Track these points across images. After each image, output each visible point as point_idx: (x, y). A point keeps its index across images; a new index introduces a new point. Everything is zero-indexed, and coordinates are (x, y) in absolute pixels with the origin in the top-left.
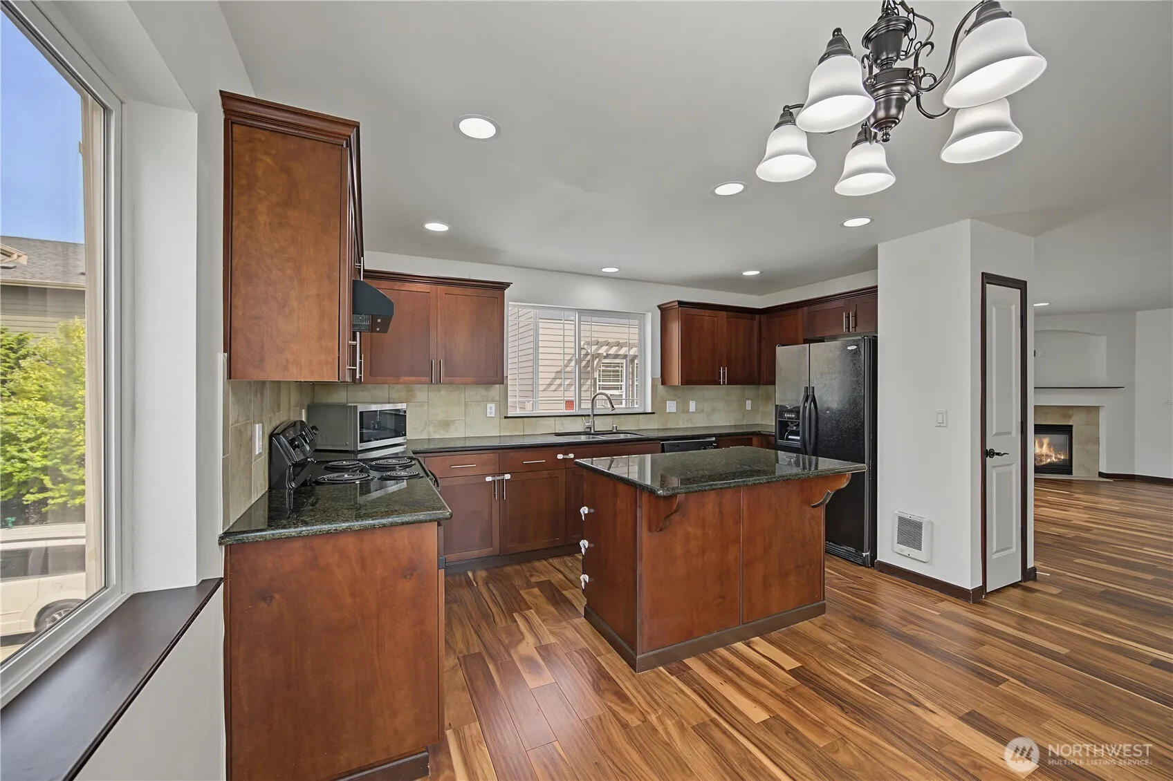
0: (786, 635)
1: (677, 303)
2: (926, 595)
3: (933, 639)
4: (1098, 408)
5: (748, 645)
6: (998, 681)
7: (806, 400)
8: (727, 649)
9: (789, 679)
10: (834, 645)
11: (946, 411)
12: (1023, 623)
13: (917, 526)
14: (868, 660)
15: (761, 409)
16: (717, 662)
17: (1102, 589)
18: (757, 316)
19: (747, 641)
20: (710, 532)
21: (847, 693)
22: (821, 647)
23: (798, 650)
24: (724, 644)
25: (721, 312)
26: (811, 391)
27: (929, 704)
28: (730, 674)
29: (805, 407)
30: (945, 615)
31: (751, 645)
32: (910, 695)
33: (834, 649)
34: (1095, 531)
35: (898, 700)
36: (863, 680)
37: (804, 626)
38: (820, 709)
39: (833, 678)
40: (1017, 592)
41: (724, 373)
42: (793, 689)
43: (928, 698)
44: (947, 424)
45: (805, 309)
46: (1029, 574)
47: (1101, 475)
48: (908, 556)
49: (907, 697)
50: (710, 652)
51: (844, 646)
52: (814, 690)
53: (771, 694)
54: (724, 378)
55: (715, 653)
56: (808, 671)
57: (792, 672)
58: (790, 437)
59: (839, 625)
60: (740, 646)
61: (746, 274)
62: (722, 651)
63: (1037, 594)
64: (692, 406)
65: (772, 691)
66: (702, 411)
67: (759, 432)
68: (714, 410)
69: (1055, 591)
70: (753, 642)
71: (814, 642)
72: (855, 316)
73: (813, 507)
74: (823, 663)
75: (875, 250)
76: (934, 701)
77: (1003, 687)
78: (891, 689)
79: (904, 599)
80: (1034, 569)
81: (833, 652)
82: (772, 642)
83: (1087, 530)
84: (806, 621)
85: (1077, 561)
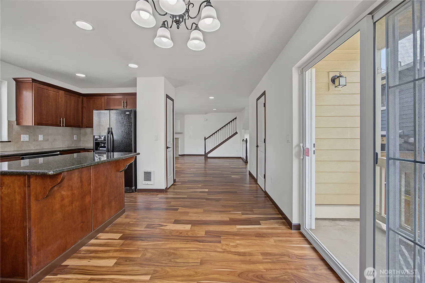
0: (113, 226)
1: (31, 79)
2: (153, 195)
3: (159, 206)
4: (178, 138)
5: (97, 239)
6: (177, 209)
7: (109, 133)
8: (87, 246)
9: (120, 242)
10: (132, 221)
11: (158, 136)
12: (176, 193)
13: (150, 173)
14: (144, 221)
15: (82, 139)
16: (83, 254)
17: (187, 180)
18: (81, 97)
19: (96, 237)
20: (76, 191)
21: (142, 234)
22: (128, 224)
23: (119, 230)
24: (84, 244)
25: (61, 91)
26: (111, 129)
27: (165, 224)
28: (92, 255)
29: (108, 136)
30: (160, 198)
31: (98, 238)
32: (159, 224)
33: (132, 223)
34: (182, 168)
35: (158, 228)
36: (145, 227)
37: (119, 220)
38: (135, 245)
39: (136, 232)
40: (173, 186)
41: (63, 121)
42: (122, 244)
43: (164, 223)
44: (158, 139)
45: (106, 97)
46: (174, 181)
47: (179, 155)
48: (147, 184)
49: (159, 225)
50: (77, 252)
51: (135, 220)
52: (130, 240)
53: (114, 251)
54: (63, 123)
55: (80, 251)
56: (126, 235)
57: (120, 239)
58: (100, 149)
59: (132, 214)
60: (93, 241)
61: (77, 75)
62: (84, 248)
63: (177, 185)
64: (41, 138)
65: (114, 250)
66: (48, 140)
67: (84, 148)
68: (55, 140)
69: (180, 183)
70: (98, 237)
71: (124, 224)
72: (127, 103)
73: (120, 172)
74: (130, 229)
75: (135, 80)
76: (165, 223)
77: (179, 210)
78: (154, 226)
79: (149, 198)
80: (175, 179)
81: (133, 224)
82: (107, 232)
83: (181, 168)
84: (119, 218)
85: (182, 175)
